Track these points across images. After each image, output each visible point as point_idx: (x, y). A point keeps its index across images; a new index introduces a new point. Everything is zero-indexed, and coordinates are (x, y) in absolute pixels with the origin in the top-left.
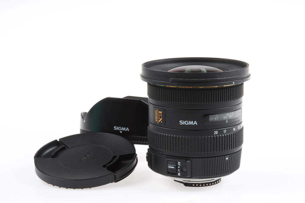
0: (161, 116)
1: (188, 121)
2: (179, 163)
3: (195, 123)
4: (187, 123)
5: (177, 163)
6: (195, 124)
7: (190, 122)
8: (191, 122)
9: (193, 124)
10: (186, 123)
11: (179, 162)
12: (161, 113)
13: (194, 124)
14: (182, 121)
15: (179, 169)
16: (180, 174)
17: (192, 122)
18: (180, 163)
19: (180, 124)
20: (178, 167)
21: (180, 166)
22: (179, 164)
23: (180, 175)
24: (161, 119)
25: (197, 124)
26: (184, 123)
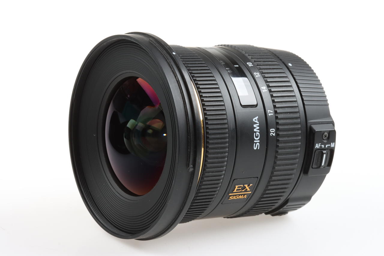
0: (242, 186)
4: (257, 136)
5: (317, 149)
6: (257, 120)
7: (255, 130)
9: (258, 125)
11: (316, 147)
12: (238, 187)
14: (255, 144)
15: (325, 146)
16: (332, 143)
17: (255, 126)
18: (317, 144)
19: (258, 149)
20: (323, 147)
21: (321, 145)
22: (319, 146)
24: (246, 186)
25: (257, 117)
26: (257, 140)
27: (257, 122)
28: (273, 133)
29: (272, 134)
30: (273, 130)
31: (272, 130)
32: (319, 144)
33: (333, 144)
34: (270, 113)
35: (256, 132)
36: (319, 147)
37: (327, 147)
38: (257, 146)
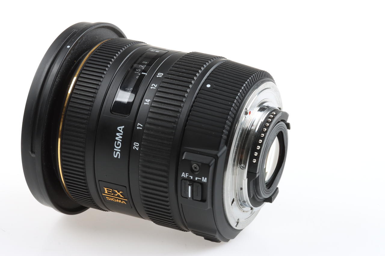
1: (116, 142)
2: (183, 175)
3: (120, 129)
4: (118, 144)
5: (184, 179)
8: (118, 136)
9: (122, 134)
10: (118, 146)
13: (122, 132)
14: (115, 152)
15: (194, 178)
18: (183, 173)
19: (119, 158)
20: (192, 178)
21: (189, 175)
22: (186, 175)
23: (206, 178)
25: (123, 127)
26: (117, 149)
27: (121, 131)
28: (137, 147)
29: (134, 148)
30: (137, 145)
31: (135, 144)
32: (186, 174)
33: (204, 178)
34: (139, 126)
35: (117, 141)
36: (186, 177)
37: (196, 179)
38: (117, 154)
